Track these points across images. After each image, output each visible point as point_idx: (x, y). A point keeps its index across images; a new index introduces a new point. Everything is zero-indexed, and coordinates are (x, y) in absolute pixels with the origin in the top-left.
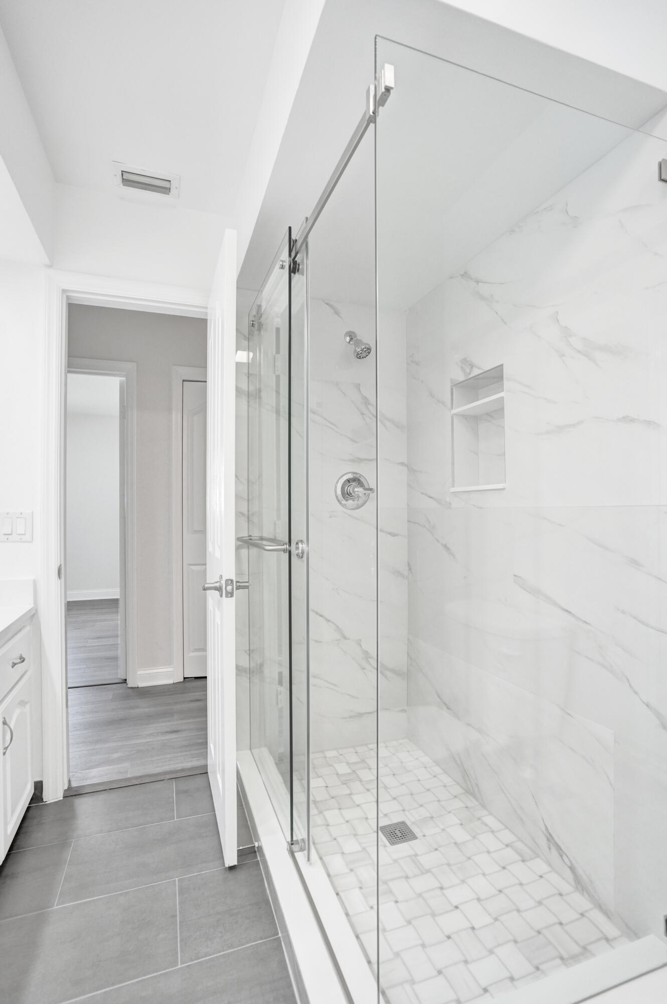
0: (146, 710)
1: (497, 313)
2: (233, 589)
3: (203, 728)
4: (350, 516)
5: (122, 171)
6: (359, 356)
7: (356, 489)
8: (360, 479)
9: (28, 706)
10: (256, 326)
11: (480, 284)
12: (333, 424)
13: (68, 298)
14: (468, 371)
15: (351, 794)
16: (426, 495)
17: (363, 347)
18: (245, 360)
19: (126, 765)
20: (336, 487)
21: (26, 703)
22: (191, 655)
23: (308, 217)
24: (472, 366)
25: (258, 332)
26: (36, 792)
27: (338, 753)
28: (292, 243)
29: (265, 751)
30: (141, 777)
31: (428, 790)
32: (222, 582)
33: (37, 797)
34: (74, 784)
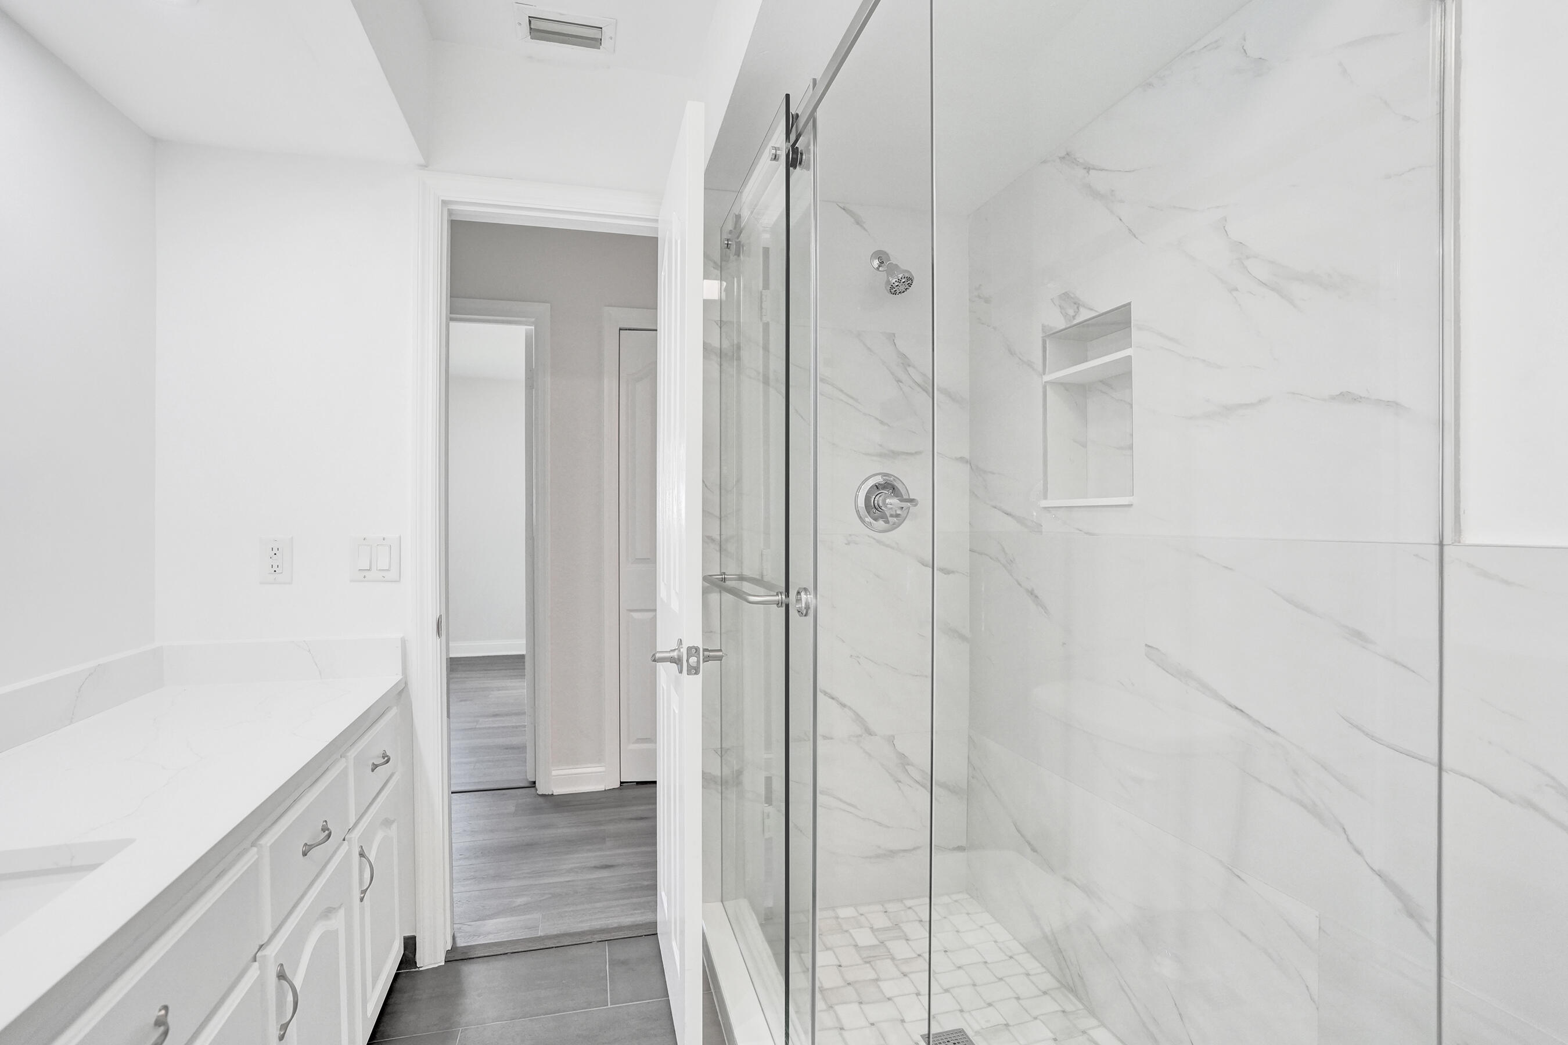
0: (566, 831)
1: (1121, 220)
2: (698, 662)
3: (651, 863)
4: (879, 542)
5: (529, 17)
6: (893, 291)
7: (888, 501)
8: (895, 484)
9: (394, 826)
10: (733, 247)
11: (1091, 172)
12: (852, 398)
13: (450, 212)
14: (1071, 312)
15: (877, 980)
16: (1000, 509)
17: (900, 276)
18: (715, 296)
19: (537, 916)
20: (856, 497)
21: (393, 821)
22: (630, 747)
23: (818, 78)
24: (1078, 304)
25: (736, 256)
26: (407, 952)
27: (858, 912)
28: (791, 121)
29: (744, 904)
30: (557, 936)
31: (1001, 979)
32: (682, 650)
33: (408, 961)
34: (461, 943)
